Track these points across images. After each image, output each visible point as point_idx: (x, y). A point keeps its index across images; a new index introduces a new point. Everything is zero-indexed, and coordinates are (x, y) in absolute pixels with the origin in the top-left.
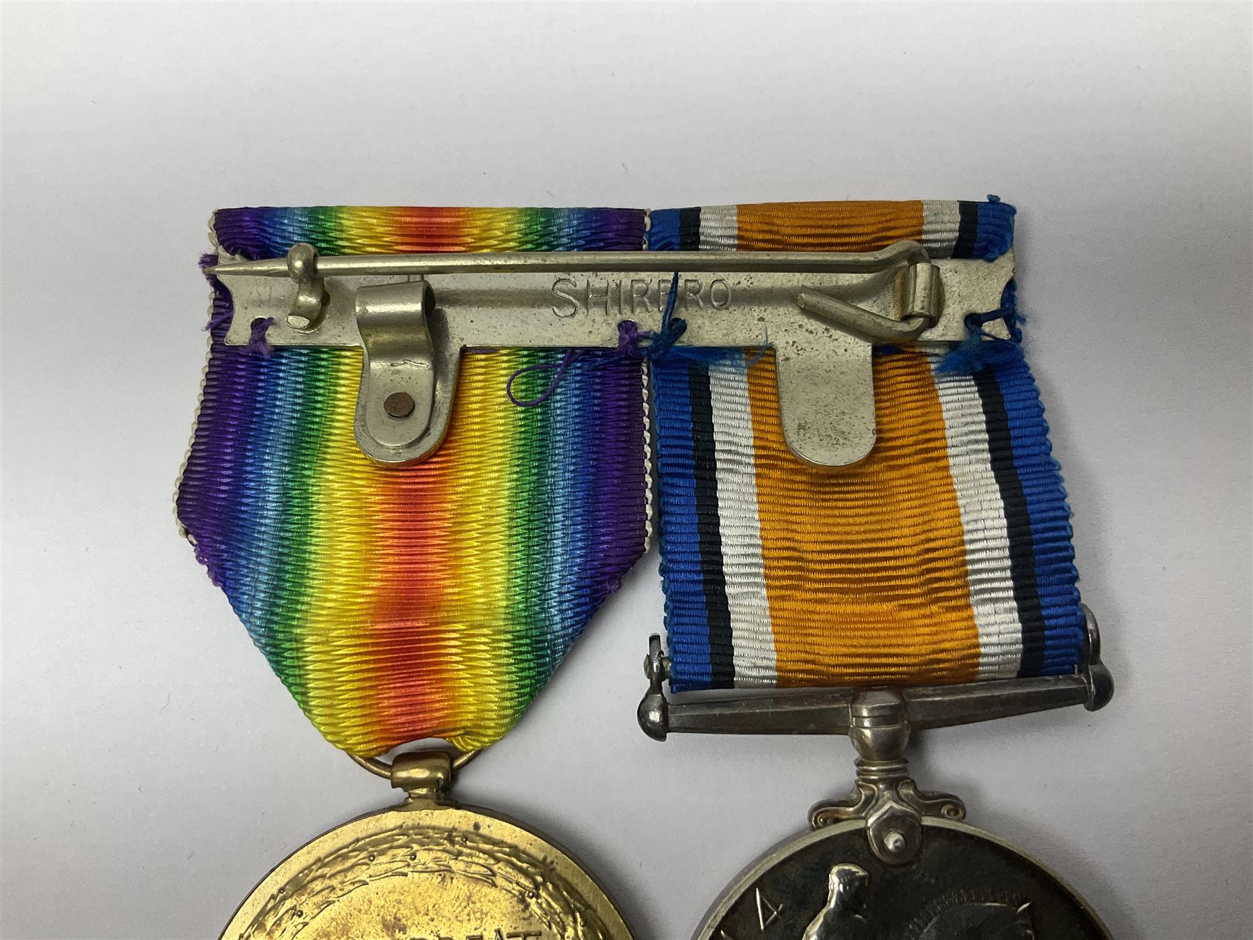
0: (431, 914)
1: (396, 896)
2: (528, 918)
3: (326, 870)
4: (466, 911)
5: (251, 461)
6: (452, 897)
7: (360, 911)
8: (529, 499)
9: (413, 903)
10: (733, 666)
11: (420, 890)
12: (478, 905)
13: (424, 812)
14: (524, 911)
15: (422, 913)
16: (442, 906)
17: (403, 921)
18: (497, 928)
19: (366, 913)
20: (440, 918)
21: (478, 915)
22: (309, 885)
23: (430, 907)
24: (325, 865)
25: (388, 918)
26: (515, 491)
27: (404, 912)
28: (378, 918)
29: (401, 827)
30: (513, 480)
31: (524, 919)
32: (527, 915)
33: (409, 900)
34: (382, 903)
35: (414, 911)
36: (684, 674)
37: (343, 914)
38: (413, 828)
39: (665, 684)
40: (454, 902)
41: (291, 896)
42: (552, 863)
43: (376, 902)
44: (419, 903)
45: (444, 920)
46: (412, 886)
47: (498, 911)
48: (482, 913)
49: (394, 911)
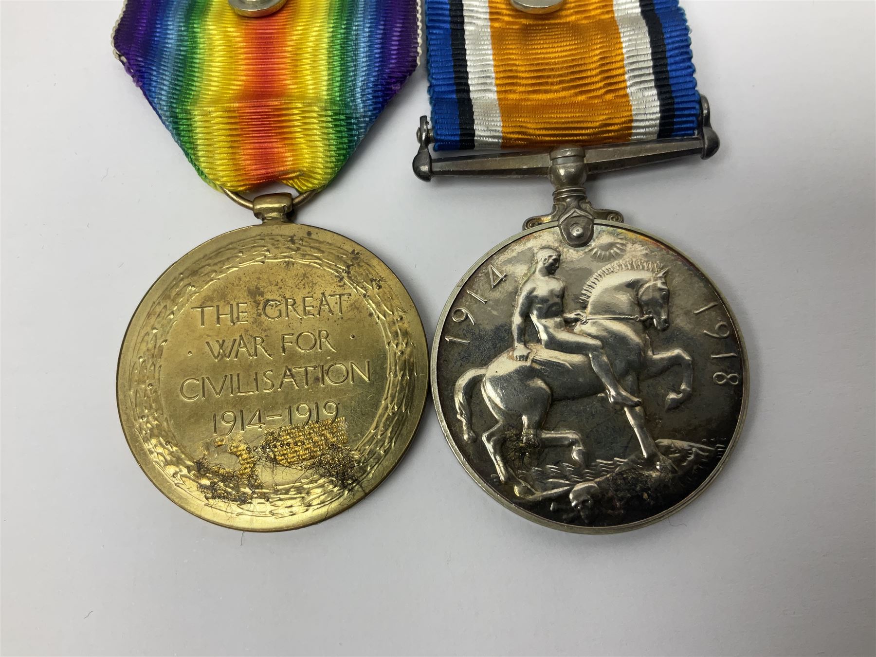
0: (280, 285)
1: (257, 275)
2: (343, 286)
3: (210, 261)
4: (303, 283)
5: (159, 26)
6: (293, 275)
7: (233, 285)
8: (341, 44)
9: (268, 278)
10: (474, 130)
11: (273, 271)
12: (311, 279)
13: (275, 226)
14: (340, 281)
15: (274, 284)
16: (287, 280)
17: (262, 289)
18: (322, 292)
19: (237, 285)
20: (286, 287)
21: (310, 285)
22: (200, 270)
23: (279, 281)
24: (210, 258)
25: (252, 288)
26: (332, 39)
27: (262, 284)
28: (245, 288)
29: (260, 235)
30: (330, 32)
31: (340, 286)
32: (342, 283)
33: (265, 277)
34: (247, 279)
35: (269, 284)
36: (442, 135)
37: (222, 286)
38: (268, 235)
39: (431, 146)
40: (295, 277)
41: (188, 277)
42: (358, 253)
43: (243, 279)
44: (272, 279)
45: (288, 288)
46: (268, 269)
47: (323, 282)
48: (313, 283)
49: (256, 284)
